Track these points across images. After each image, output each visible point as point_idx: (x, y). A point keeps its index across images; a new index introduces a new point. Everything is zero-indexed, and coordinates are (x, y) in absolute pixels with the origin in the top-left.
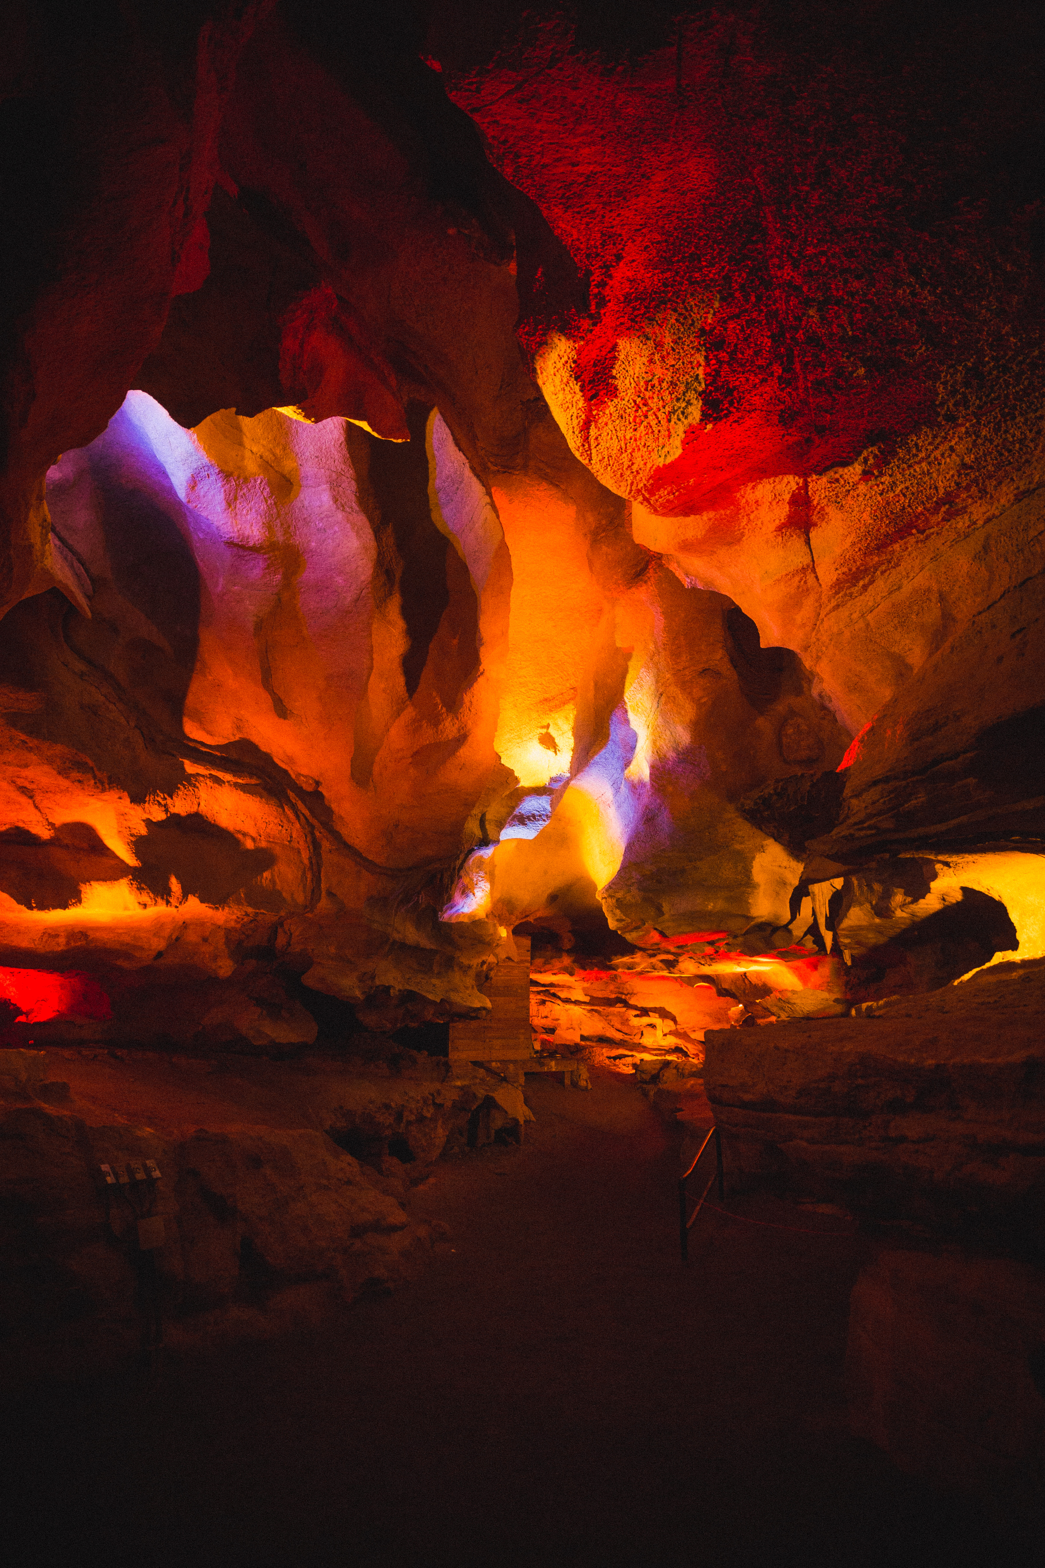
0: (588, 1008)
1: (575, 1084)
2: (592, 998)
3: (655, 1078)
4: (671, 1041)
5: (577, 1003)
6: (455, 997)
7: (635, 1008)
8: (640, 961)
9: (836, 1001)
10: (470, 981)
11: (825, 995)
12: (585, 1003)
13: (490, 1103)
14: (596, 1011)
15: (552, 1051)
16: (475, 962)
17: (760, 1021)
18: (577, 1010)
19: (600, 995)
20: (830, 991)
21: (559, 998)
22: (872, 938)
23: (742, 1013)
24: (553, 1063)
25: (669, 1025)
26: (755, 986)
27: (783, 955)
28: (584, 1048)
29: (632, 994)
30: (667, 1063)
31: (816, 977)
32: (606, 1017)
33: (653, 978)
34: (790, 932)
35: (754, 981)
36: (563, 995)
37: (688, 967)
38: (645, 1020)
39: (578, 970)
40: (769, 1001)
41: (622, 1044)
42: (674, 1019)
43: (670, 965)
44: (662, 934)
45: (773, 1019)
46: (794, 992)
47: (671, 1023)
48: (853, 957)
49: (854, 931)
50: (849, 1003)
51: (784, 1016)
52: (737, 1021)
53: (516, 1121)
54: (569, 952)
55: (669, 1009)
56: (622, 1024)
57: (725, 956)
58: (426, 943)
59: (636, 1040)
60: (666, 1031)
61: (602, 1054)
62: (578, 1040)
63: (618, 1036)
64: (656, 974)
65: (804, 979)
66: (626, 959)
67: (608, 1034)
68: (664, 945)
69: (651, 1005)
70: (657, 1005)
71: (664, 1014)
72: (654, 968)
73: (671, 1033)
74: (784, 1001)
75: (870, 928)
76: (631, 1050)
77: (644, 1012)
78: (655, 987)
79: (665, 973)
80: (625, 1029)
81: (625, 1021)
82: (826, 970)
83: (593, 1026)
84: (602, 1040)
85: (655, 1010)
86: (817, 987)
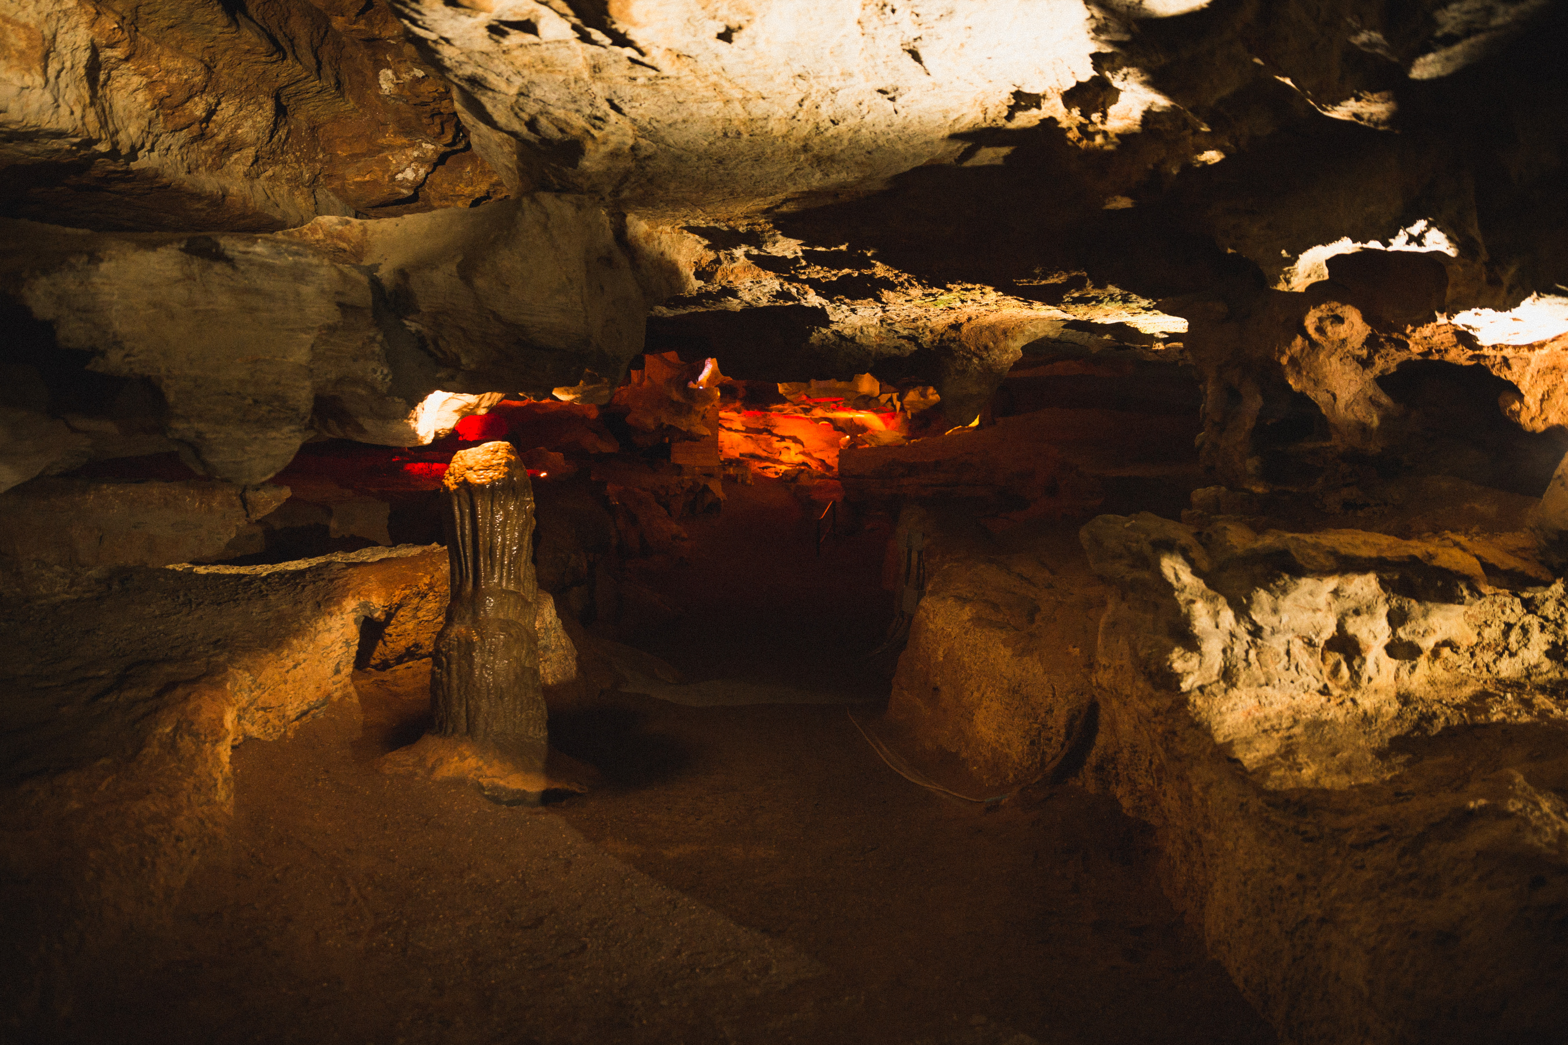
0: (745, 434)
1: (744, 482)
2: (747, 428)
3: (795, 479)
4: (800, 458)
5: (736, 431)
6: (694, 429)
7: (777, 436)
8: (788, 408)
9: (904, 437)
10: (698, 420)
11: (898, 434)
12: (742, 431)
13: (706, 489)
14: (751, 437)
15: (730, 462)
16: (702, 409)
17: (860, 447)
18: (737, 436)
19: (752, 426)
20: (900, 432)
21: (724, 427)
22: (921, 407)
23: (849, 441)
24: (731, 469)
25: (800, 448)
26: (858, 426)
27: (875, 412)
28: (743, 461)
29: (775, 426)
30: (802, 471)
31: (892, 423)
32: (756, 441)
33: (792, 417)
34: (879, 400)
35: (858, 422)
36: (727, 425)
37: (818, 413)
38: (783, 444)
39: (744, 411)
40: (866, 435)
41: (766, 459)
42: (802, 444)
43: (806, 411)
44: (808, 397)
45: (867, 446)
46: (879, 431)
47: (801, 447)
48: (912, 415)
49: (911, 403)
50: (908, 438)
51: (873, 445)
52: (844, 446)
53: (719, 499)
54: (741, 399)
55: (799, 437)
56: (767, 446)
57: (844, 409)
58: (681, 400)
59: (776, 457)
60: (797, 451)
61: (756, 466)
62: (738, 456)
63: (765, 454)
64: (796, 415)
65: (886, 424)
66: (779, 406)
67: (757, 453)
68: (808, 402)
69: (787, 434)
70: (792, 434)
71: (795, 440)
72: (796, 412)
73: (801, 453)
74: (874, 437)
75: (919, 402)
76: (774, 463)
77: (783, 439)
78: (790, 423)
79: (803, 415)
80: (770, 451)
81: (770, 445)
82: (899, 419)
83: (748, 447)
84: (754, 456)
85: (790, 438)
86: (893, 429)
